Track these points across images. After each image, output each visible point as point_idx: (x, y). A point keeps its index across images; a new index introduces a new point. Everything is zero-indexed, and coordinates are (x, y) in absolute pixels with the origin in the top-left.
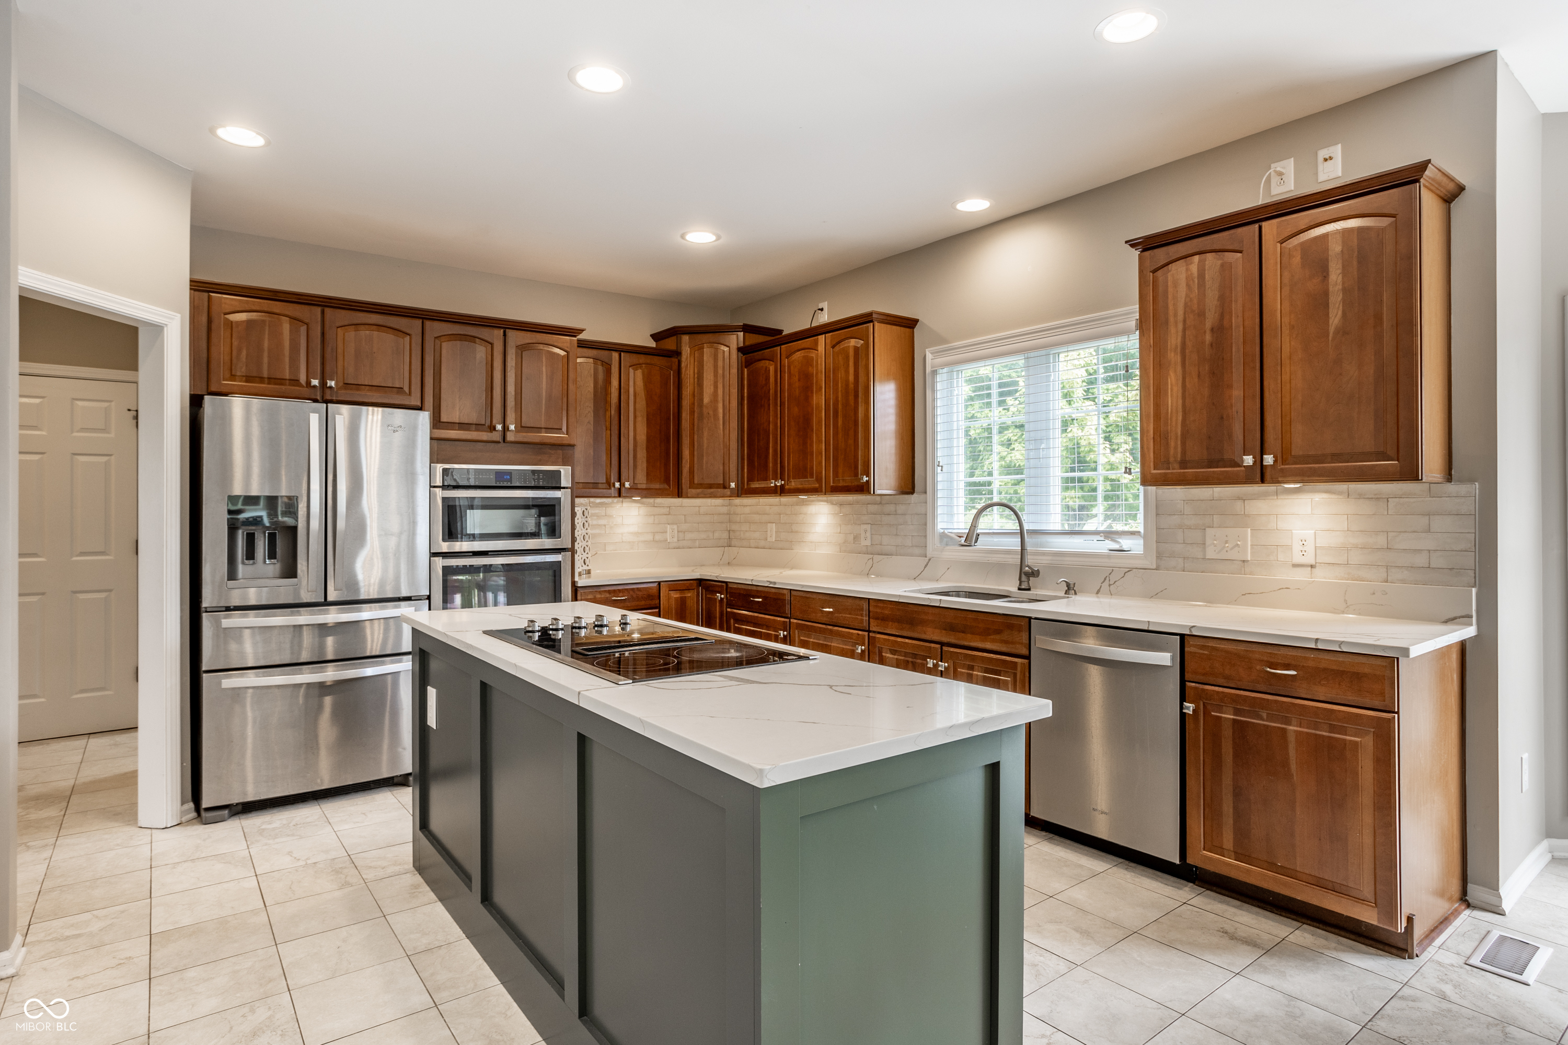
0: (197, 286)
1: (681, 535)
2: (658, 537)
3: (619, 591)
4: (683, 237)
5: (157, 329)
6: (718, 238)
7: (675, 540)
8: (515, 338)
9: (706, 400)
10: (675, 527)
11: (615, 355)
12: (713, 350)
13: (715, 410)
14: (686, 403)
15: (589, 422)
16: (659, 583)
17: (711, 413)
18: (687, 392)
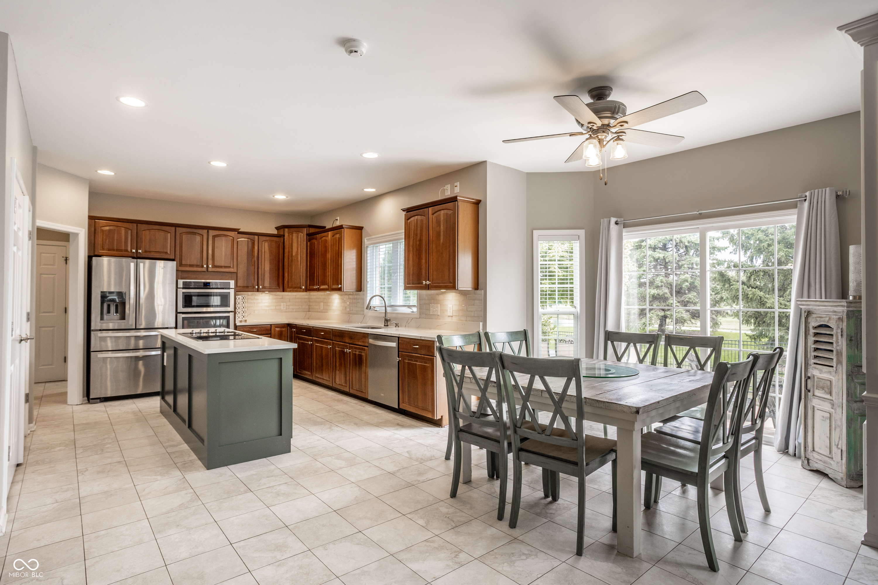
0: (91, 218)
1: (288, 307)
2: (277, 308)
3: (254, 327)
4: (273, 196)
5: (76, 235)
6: (287, 197)
7: (285, 309)
8: (212, 233)
9: (294, 254)
10: (285, 304)
11: (256, 237)
12: (297, 234)
13: (297, 258)
14: (286, 255)
15: (245, 263)
16: (271, 325)
17: (296, 259)
18: (286, 251)
